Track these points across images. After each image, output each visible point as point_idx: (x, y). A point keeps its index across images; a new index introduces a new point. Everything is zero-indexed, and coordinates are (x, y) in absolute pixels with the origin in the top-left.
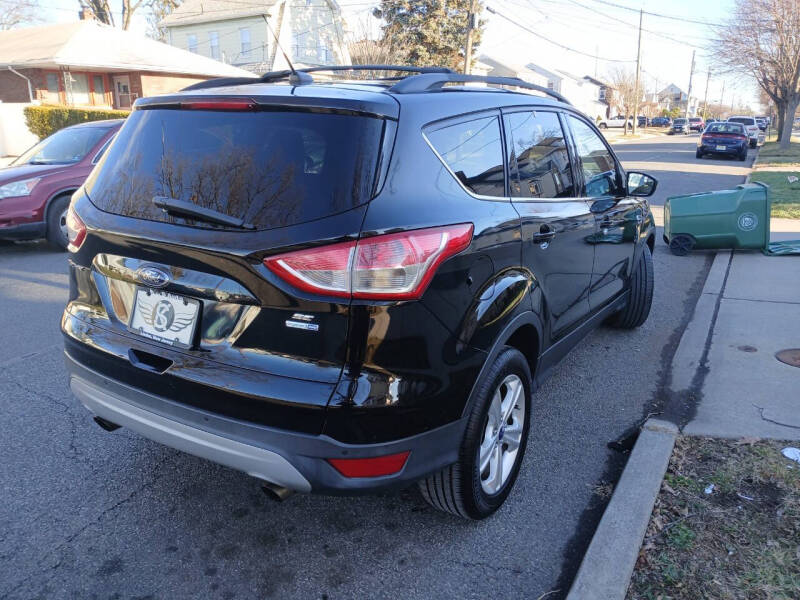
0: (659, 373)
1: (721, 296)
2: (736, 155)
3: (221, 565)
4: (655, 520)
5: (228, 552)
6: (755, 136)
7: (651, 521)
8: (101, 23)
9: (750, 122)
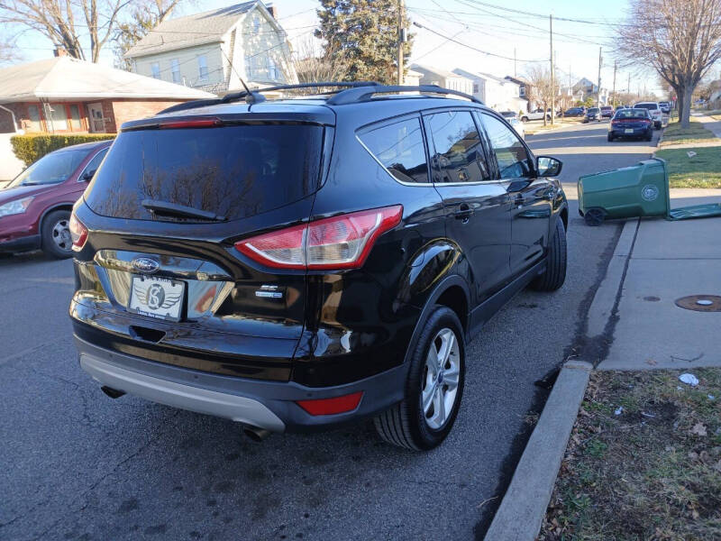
0: (576, 324)
1: (629, 257)
2: (643, 136)
3: (219, 498)
4: (574, 437)
5: (225, 488)
6: (659, 118)
7: (571, 439)
8: (74, 59)
9: (653, 107)
